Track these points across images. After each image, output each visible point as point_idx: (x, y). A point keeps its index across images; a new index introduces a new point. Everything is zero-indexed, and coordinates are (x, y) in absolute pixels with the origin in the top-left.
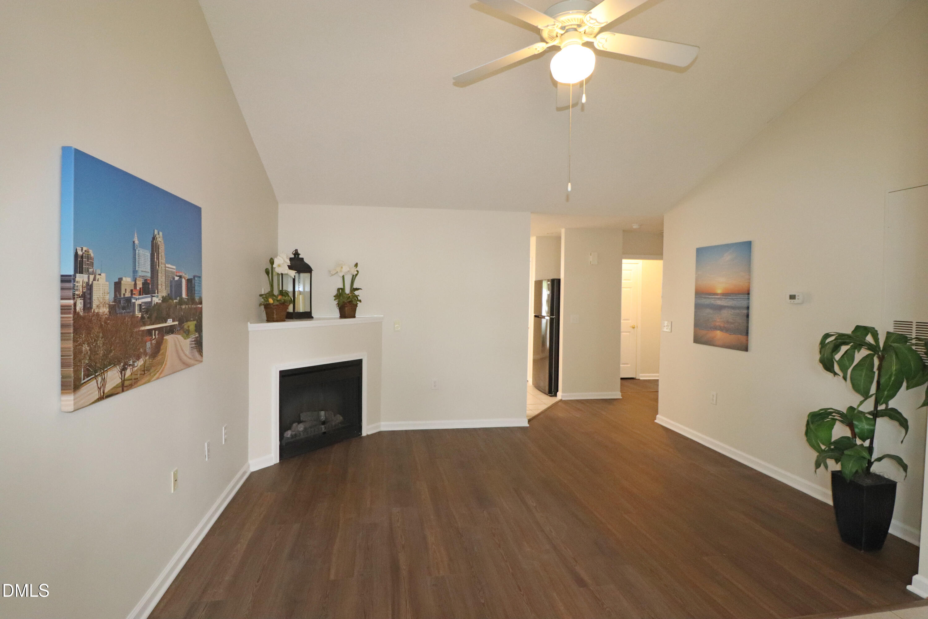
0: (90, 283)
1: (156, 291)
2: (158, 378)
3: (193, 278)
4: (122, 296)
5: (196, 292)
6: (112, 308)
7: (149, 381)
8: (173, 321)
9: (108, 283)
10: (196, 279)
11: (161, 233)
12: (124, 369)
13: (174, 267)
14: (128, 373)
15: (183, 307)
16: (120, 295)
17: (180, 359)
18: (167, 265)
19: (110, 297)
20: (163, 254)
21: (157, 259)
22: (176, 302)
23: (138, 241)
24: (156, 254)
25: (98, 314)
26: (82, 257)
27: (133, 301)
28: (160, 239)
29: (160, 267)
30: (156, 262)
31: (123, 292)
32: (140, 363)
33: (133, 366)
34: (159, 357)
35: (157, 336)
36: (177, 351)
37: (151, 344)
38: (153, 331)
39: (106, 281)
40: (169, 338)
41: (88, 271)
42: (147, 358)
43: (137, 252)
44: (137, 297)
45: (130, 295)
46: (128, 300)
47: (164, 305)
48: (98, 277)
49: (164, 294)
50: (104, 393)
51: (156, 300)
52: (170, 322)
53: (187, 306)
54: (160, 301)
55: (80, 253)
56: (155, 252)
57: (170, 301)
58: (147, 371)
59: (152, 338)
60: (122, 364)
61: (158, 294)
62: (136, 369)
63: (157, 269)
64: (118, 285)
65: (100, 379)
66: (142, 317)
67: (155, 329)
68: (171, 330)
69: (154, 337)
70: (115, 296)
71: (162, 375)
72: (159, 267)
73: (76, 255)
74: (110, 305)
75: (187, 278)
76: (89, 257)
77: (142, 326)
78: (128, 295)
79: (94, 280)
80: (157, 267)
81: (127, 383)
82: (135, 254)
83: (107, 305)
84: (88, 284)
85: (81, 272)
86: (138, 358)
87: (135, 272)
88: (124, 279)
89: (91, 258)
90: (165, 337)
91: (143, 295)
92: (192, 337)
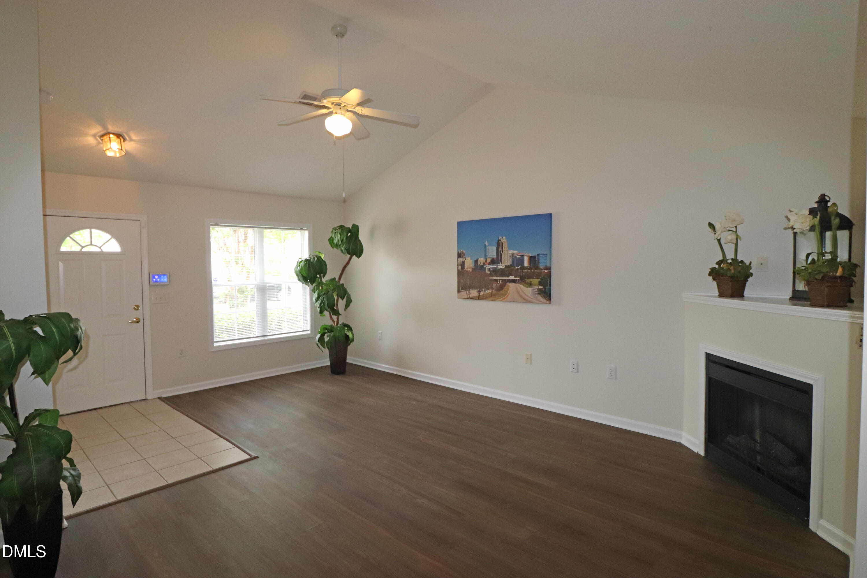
0: (464, 261)
1: (501, 263)
2: (501, 301)
3: (536, 255)
4: (479, 265)
5: (540, 263)
6: (473, 270)
7: (494, 300)
8: (514, 277)
9: (471, 261)
10: (540, 255)
11: (504, 238)
12: (479, 291)
13: (517, 251)
14: (482, 293)
15: (525, 271)
16: (477, 264)
17: (521, 297)
18: (509, 251)
19: (472, 265)
20: (506, 247)
21: (501, 249)
22: (518, 268)
23: (488, 243)
24: (500, 247)
25: (467, 271)
26: (460, 253)
27: (485, 267)
28: (504, 240)
29: (504, 252)
30: (500, 251)
31: (479, 263)
32: (489, 291)
33: (485, 291)
34: (502, 292)
35: (501, 283)
36: (518, 292)
37: (496, 285)
38: (498, 280)
39: (471, 260)
40: (512, 286)
41: (463, 257)
42: (494, 290)
43: (487, 248)
44: (487, 265)
45: (483, 265)
46: (482, 267)
47: (507, 269)
48: (467, 259)
49: (507, 264)
50: (469, 297)
51: (500, 267)
52: (512, 277)
53: (529, 271)
54: (504, 267)
55: (459, 252)
56: (500, 246)
57: (513, 268)
58: (493, 295)
59: (497, 282)
60: (478, 289)
61: (502, 264)
62: (486, 293)
63: (501, 254)
64: (476, 262)
65: (468, 292)
66: (490, 273)
67: (500, 280)
68: (513, 281)
69: (498, 282)
70: (475, 266)
71: (504, 300)
72: (502, 252)
73: (458, 253)
74: (472, 268)
75: (529, 256)
76: (463, 253)
77: (490, 277)
78: (482, 264)
79: (465, 260)
80: (501, 253)
81: (480, 297)
82: (486, 249)
83: (471, 268)
84: (463, 261)
85: (460, 258)
86: (488, 289)
87: (486, 256)
88: (480, 259)
89: (465, 253)
90: (507, 284)
91: (491, 264)
92: (537, 288)
